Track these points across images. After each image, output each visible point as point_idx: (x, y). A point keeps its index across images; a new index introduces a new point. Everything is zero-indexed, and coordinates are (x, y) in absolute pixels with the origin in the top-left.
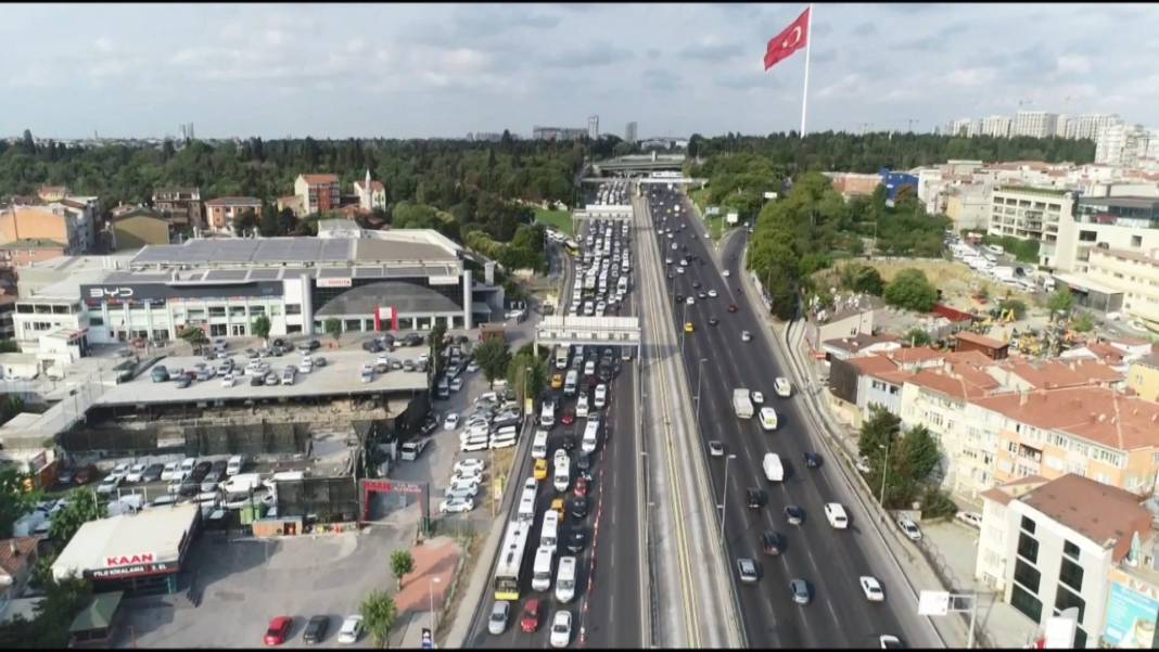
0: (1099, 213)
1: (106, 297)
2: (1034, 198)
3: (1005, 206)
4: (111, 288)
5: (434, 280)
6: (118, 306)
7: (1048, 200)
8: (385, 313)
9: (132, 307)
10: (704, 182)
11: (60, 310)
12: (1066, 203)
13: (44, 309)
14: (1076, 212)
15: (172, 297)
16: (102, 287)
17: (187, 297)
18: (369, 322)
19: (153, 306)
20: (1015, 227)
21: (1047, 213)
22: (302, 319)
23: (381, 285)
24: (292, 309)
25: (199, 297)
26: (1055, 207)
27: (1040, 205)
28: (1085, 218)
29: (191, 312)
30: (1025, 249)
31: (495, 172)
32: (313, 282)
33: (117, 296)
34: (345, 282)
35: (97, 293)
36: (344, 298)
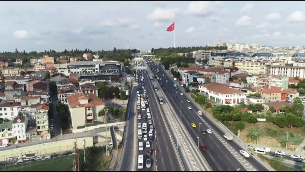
0: (215, 55)
1: (71, 67)
2: (206, 54)
3: (203, 55)
4: (71, 66)
5: (116, 65)
6: (72, 69)
7: (208, 54)
8: (110, 69)
9: (74, 69)
10: (155, 56)
11: (65, 69)
12: (210, 54)
13: (63, 69)
14: (212, 55)
15: (80, 67)
16: (70, 66)
17: (82, 67)
18: (107, 71)
19: (77, 69)
20: (204, 59)
21: (208, 56)
22: (98, 70)
23: (110, 65)
24: (97, 69)
25: (84, 67)
26: (209, 55)
27: (207, 55)
28: (213, 56)
29: (82, 70)
30: (205, 62)
31: (116, 54)
32: (100, 65)
33: (72, 67)
34: (104, 65)
35: (70, 67)
36: (104, 67)
